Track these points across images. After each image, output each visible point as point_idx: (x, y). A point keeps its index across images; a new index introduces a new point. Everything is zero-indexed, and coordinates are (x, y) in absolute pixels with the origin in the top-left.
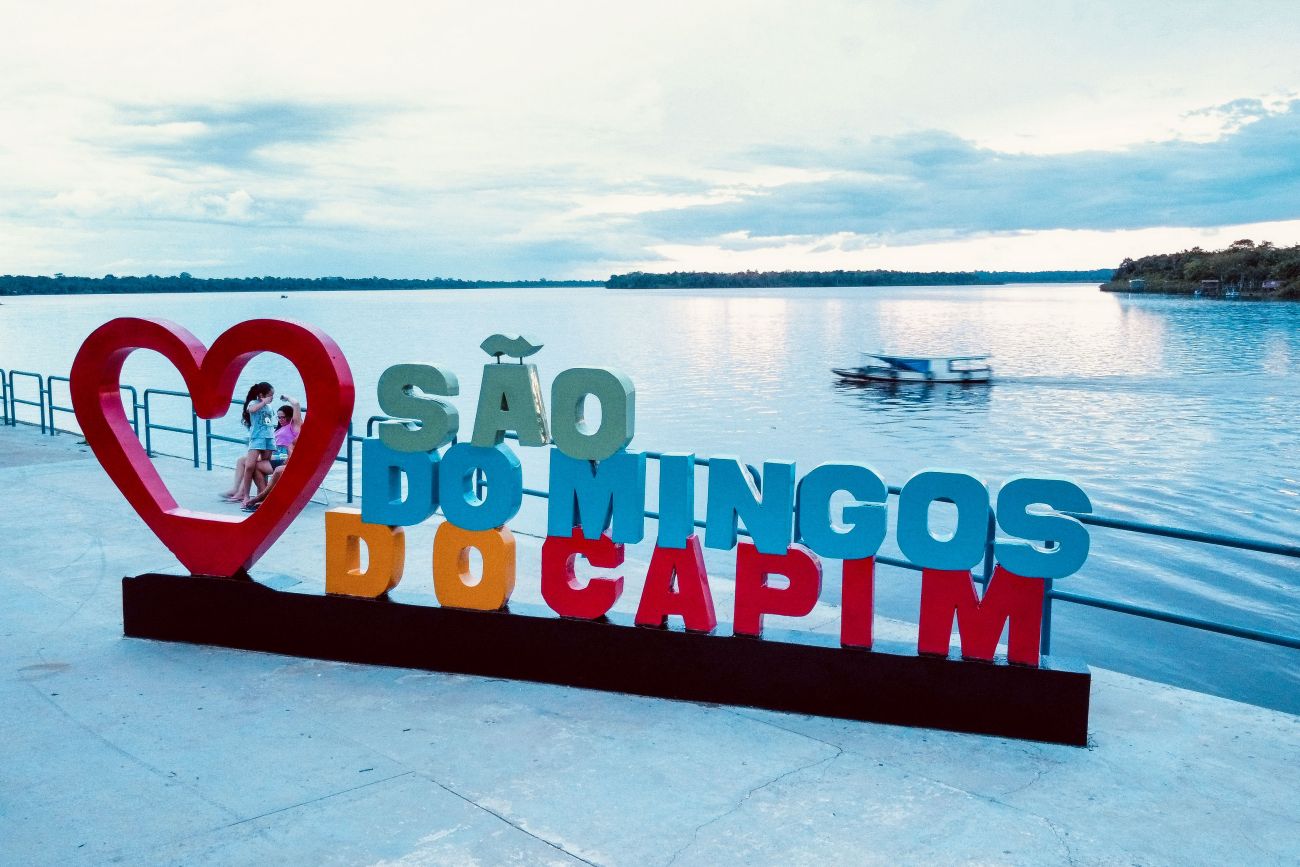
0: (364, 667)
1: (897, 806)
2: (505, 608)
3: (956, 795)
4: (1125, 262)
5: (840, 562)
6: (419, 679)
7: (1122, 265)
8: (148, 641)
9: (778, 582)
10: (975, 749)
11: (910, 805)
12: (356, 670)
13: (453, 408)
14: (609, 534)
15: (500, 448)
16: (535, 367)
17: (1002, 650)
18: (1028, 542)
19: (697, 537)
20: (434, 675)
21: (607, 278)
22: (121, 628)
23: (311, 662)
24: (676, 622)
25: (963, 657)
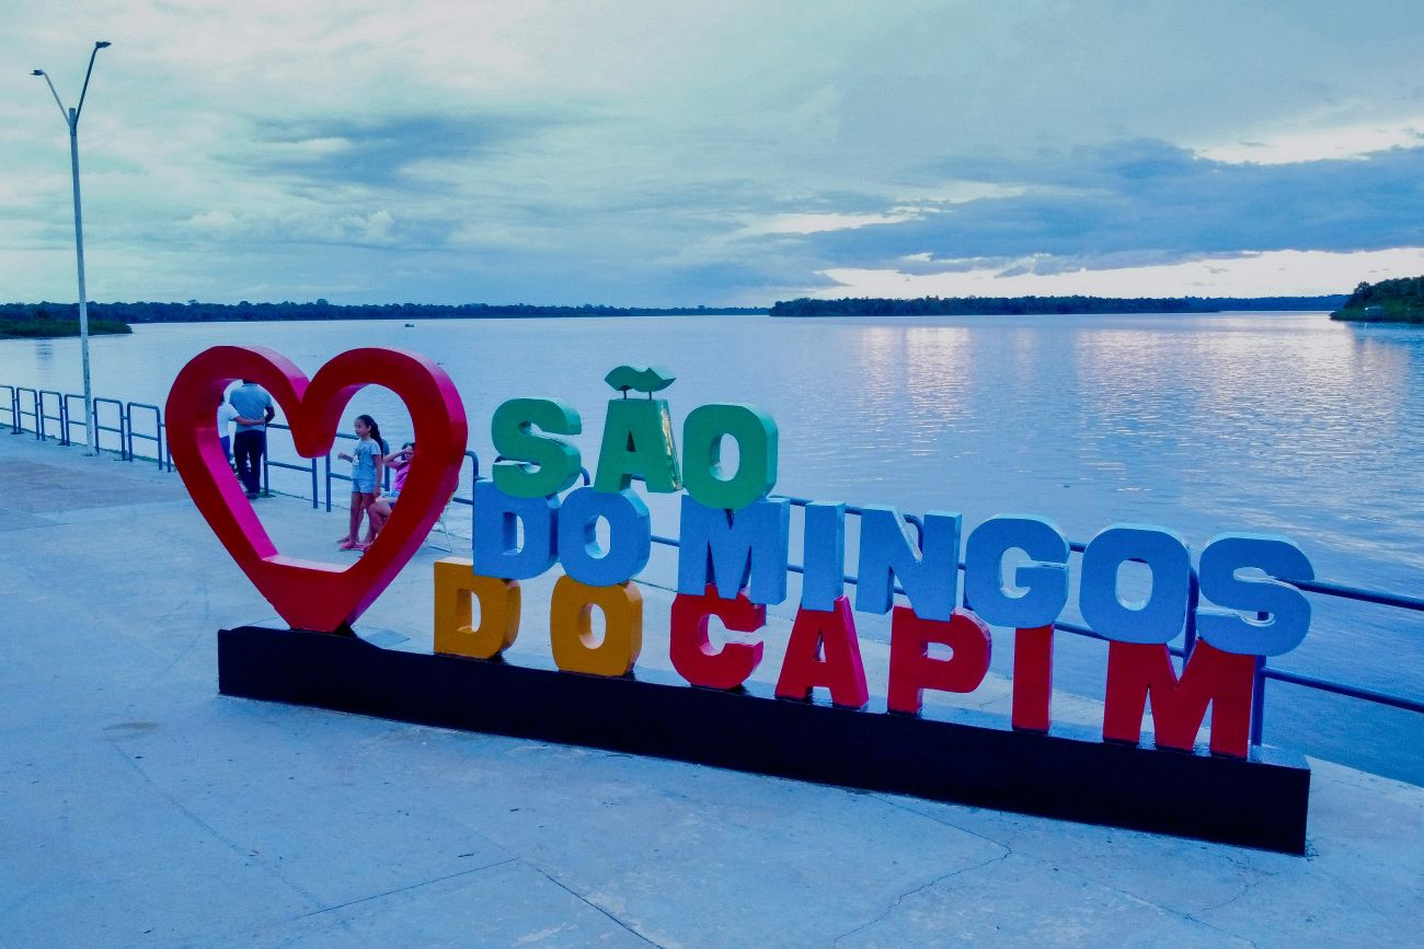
0: (474, 735)
1: (1073, 921)
2: (630, 674)
3: (1145, 908)
4: (1360, 286)
5: (1012, 631)
6: (533, 751)
7: (1356, 290)
8: (244, 700)
9: (940, 652)
10: (1170, 854)
11: (1088, 920)
12: (464, 739)
13: (575, 449)
14: (747, 593)
15: (626, 494)
16: (666, 403)
17: (1204, 736)
18: (1236, 612)
19: (847, 599)
20: (550, 747)
21: (771, 305)
22: (216, 685)
23: (417, 729)
24: (822, 695)
25: (1156, 745)
